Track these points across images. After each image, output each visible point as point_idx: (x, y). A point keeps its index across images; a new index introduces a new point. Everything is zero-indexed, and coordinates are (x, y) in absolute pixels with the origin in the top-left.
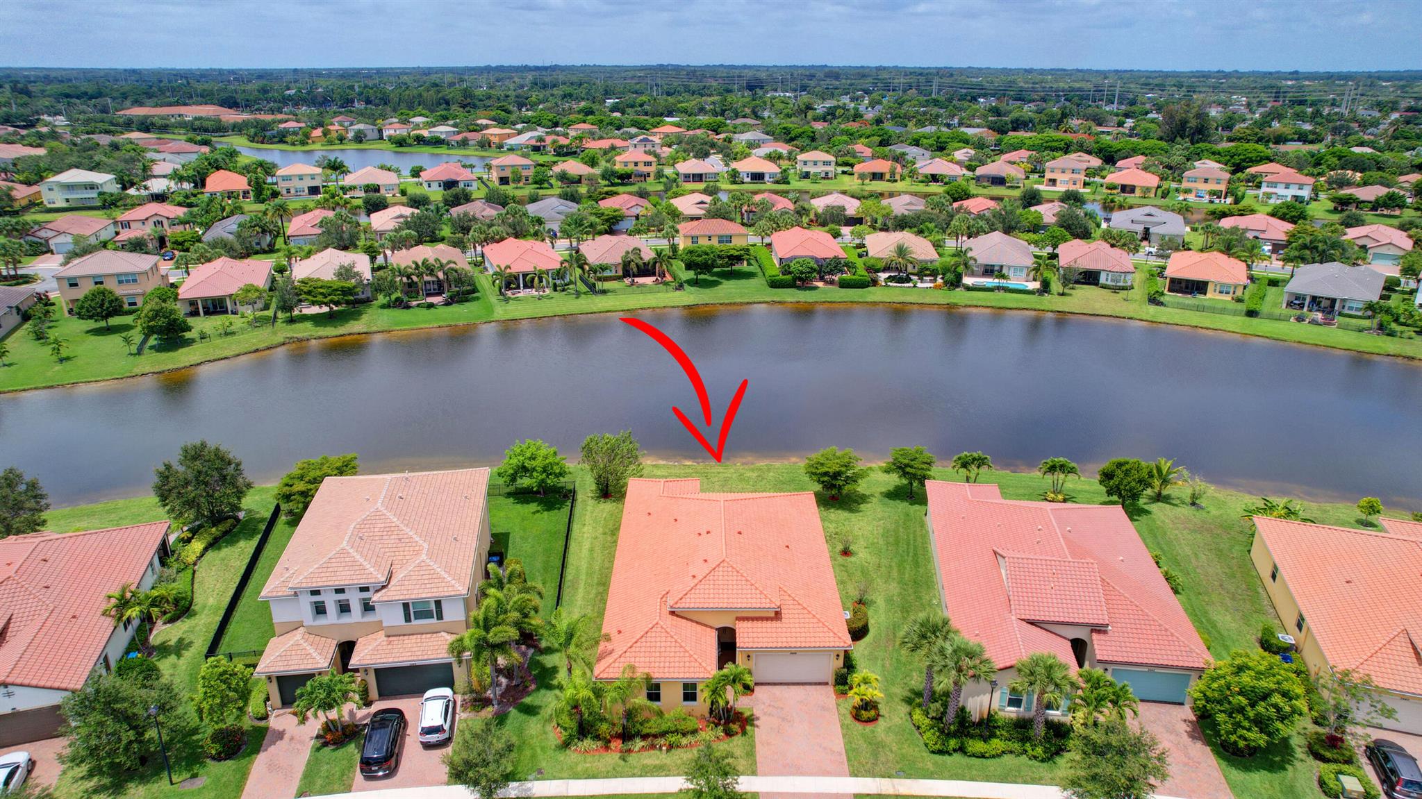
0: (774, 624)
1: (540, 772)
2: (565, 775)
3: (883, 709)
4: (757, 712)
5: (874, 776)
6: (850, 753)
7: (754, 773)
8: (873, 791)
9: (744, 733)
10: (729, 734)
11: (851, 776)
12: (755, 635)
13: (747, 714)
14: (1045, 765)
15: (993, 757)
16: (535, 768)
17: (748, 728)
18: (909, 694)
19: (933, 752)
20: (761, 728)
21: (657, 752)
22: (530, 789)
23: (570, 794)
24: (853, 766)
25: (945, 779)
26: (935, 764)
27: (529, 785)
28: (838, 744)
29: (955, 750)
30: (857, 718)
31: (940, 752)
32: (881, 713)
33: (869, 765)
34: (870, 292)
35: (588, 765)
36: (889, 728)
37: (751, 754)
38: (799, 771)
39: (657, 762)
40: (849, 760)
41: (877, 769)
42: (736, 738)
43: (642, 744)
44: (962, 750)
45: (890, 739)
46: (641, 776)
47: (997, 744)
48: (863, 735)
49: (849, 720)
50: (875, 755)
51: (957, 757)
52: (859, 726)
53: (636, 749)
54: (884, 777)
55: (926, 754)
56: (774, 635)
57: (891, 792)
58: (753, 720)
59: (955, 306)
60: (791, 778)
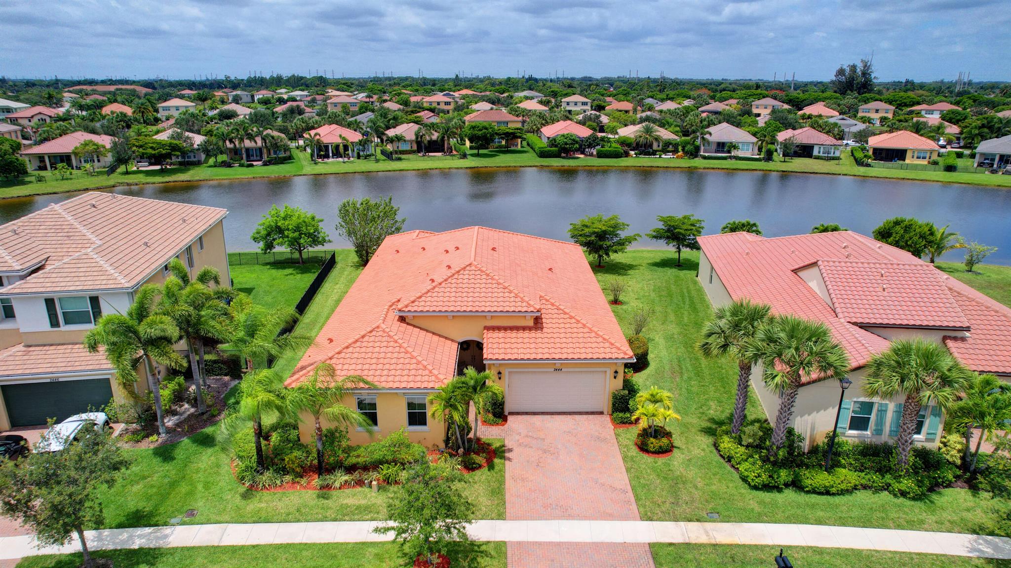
0: (533, 334)
1: (191, 513)
2: (227, 518)
3: (677, 440)
4: (509, 444)
5: (676, 520)
6: (639, 490)
7: (501, 516)
8: (678, 539)
9: (491, 467)
10: (471, 467)
11: (642, 519)
12: (508, 346)
13: (496, 445)
14: (918, 504)
15: (842, 493)
16: (185, 508)
17: (497, 461)
18: (709, 425)
19: (755, 488)
20: (514, 461)
21: (366, 489)
22: (166, 536)
23: (222, 544)
24: (644, 506)
25: (780, 522)
26: (761, 503)
27: (167, 530)
28: (622, 479)
29: (787, 485)
30: (643, 448)
31: (766, 487)
32: (676, 444)
33: (668, 505)
34: (623, 160)
35: (263, 505)
36: (689, 460)
37: (498, 491)
38: (566, 514)
39: (363, 502)
40: (637, 499)
41: (679, 510)
42: (478, 473)
43: (347, 478)
44: (796, 485)
45: (692, 473)
46: (335, 520)
47: (846, 475)
48: (654, 469)
49: (634, 451)
50: (675, 493)
51: (790, 494)
52: (648, 459)
53: (337, 484)
54: (690, 520)
55: (744, 490)
56: (533, 346)
57: (703, 539)
58: (504, 452)
59: (696, 168)
60: (555, 523)
